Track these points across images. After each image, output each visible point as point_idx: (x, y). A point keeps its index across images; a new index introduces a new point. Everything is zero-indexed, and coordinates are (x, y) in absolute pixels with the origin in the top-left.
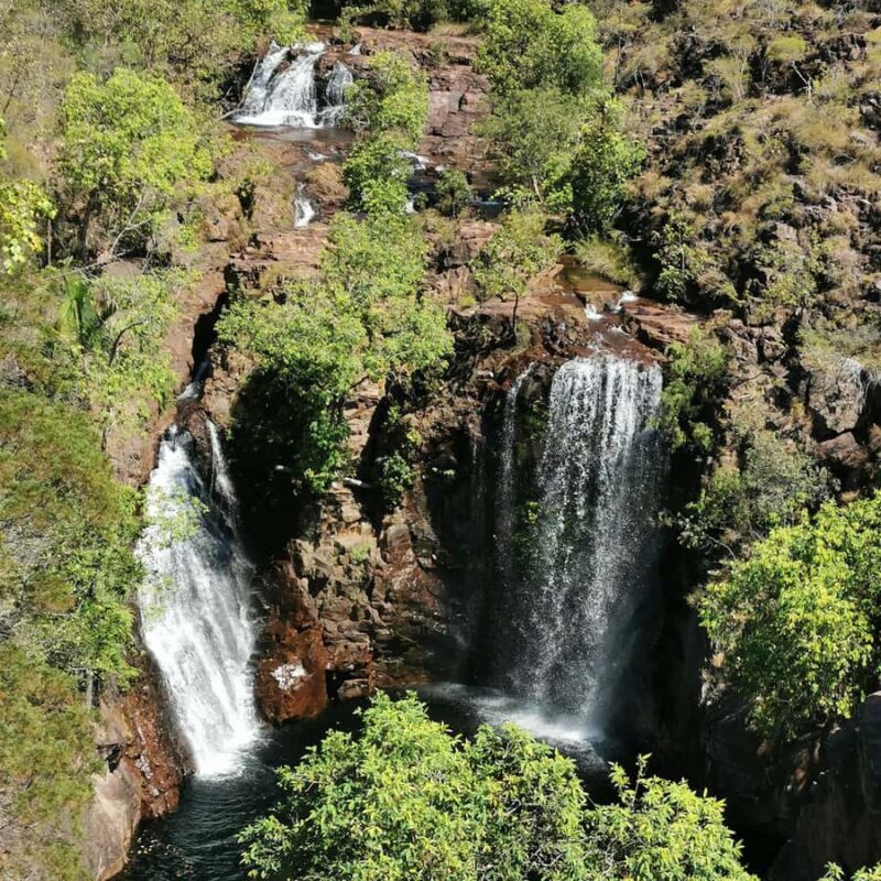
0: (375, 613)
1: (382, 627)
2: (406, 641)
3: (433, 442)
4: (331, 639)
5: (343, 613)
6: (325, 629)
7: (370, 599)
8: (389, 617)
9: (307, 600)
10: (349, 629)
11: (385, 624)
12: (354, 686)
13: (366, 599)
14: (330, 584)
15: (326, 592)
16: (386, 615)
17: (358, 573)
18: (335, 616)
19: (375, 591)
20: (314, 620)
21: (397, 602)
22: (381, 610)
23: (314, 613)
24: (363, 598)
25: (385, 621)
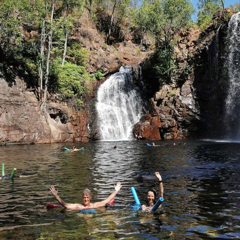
0: (177, 112)
1: (179, 116)
2: (188, 122)
3: (196, 56)
4: (163, 120)
5: (167, 112)
6: (161, 117)
7: (175, 107)
8: (181, 113)
9: (156, 107)
10: (168, 117)
11: (180, 115)
12: (169, 135)
13: (174, 107)
14: (163, 102)
15: (162, 105)
16: (180, 112)
17: (172, 98)
18: (165, 113)
19: (177, 104)
20: (157, 113)
21: (184, 107)
22: (179, 111)
23: (158, 111)
24: (173, 107)
25: (180, 114)
